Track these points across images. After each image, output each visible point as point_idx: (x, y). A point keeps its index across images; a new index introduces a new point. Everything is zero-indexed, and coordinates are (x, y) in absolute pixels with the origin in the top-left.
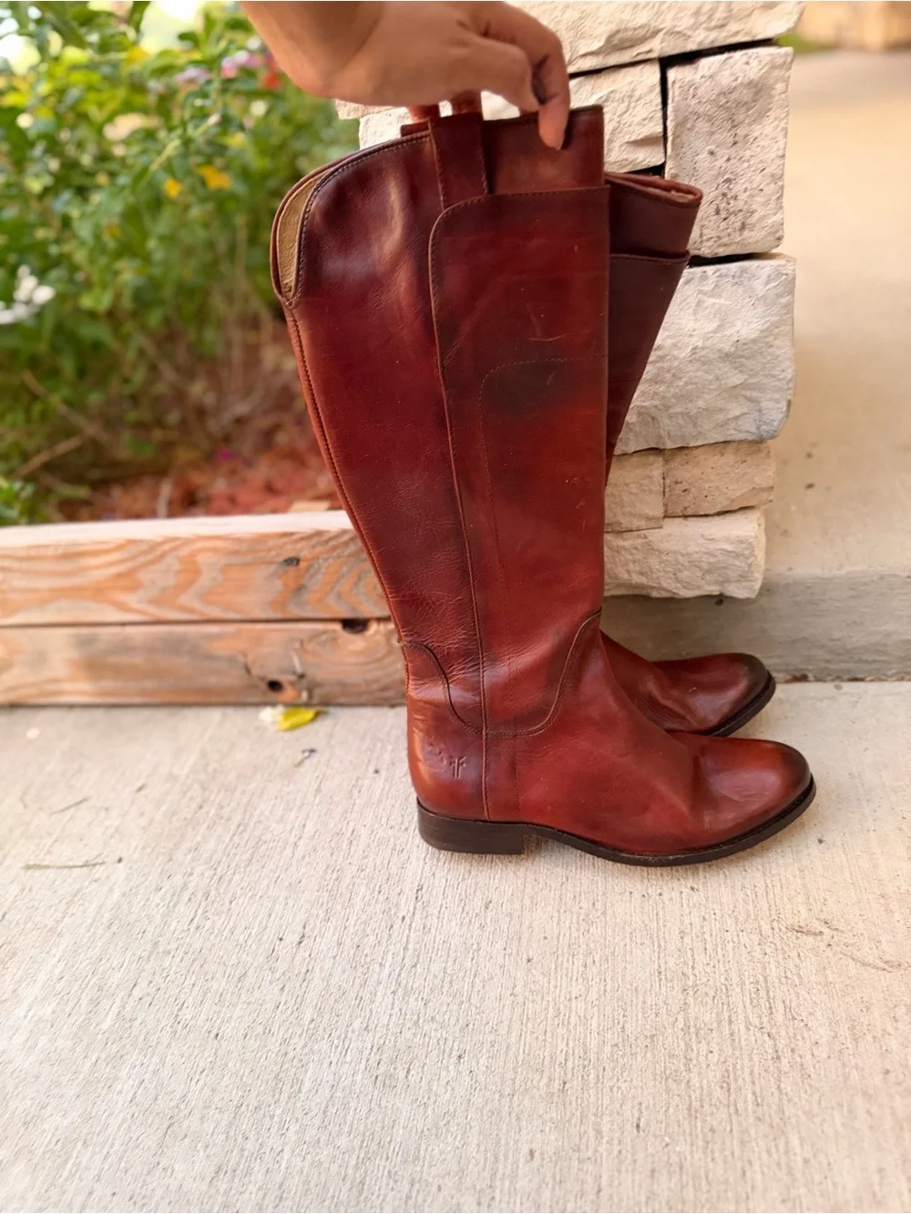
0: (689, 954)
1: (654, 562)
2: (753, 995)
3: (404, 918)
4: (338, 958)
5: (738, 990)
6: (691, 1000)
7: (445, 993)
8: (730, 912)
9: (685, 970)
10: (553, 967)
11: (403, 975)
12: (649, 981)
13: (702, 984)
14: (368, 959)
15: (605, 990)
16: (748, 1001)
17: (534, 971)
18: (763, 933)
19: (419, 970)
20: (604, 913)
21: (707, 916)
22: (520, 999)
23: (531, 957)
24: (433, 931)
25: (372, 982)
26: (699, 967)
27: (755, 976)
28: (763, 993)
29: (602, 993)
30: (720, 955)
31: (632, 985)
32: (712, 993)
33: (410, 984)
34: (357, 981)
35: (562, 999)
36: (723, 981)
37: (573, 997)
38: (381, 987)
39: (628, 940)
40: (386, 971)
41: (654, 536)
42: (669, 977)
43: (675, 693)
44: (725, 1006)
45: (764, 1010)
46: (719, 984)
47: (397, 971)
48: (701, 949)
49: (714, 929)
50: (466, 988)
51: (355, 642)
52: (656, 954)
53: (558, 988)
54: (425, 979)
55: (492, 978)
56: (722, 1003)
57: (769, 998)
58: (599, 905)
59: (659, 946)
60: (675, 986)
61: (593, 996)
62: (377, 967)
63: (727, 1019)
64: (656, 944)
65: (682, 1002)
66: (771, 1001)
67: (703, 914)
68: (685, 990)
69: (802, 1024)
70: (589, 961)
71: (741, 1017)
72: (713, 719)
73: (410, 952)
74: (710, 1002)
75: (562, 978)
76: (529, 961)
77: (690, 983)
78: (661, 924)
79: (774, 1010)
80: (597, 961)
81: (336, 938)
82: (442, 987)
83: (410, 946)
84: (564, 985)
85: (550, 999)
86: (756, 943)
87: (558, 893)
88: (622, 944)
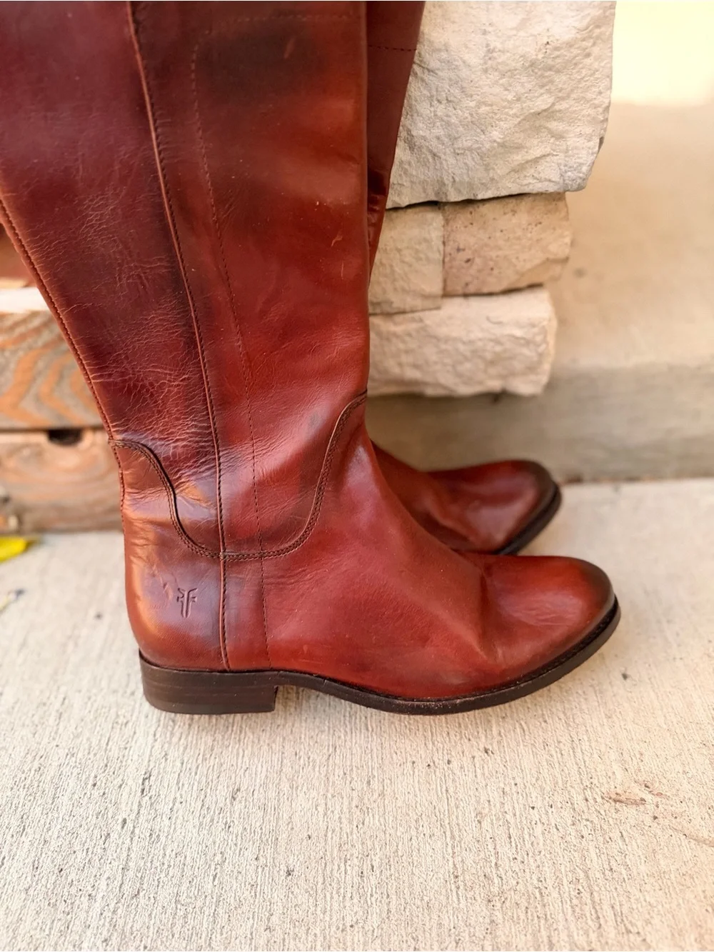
0: (491, 847)
1: (430, 352)
2: (575, 901)
3: (125, 821)
4: (31, 892)
5: (555, 894)
6: (498, 916)
7: (177, 936)
8: (534, 780)
9: (488, 870)
10: (321, 880)
11: (119, 911)
12: (444, 891)
13: (510, 890)
14: (73, 890)
15: (389, 911)
16: (570, 910)
17: (296, 891)
18: (576, 806)
19: (142, 900)
20: (382, 794)
21: (507, 789)
22: (279, 934)
23: (291, 867)
24: (163, 839)
25: (77, 927)
26: (505, 864)
27: (573, 872)
28: (586, 895)
29: (384, 915)
30: (528, 846)
31: (422, 899)
32: (524, 904)
33: (130, 925)
34: (57, 925)
35: (334, 929)
36: (535, 882)
37: (348, 925)
38: (89, 932)
39: (414, 833)
40: (97, 906)
41: (431, 318)
42: (469, 884)
43: (455, 509)
44: (543, 921)
45: (590, 922)
46: (530, 888)
47: (112, 907)
48: (505, 836)
49: (516, 805)
50: (205, 925)
51: (66, 457)
52: (450, 850)
53: (328, 913)
54: (150, 915)
55: (240, 904)
56: (538, 917)
57: (594, 902)
58: (375, 784)
59: (453, 837)
60: (478, 898)
61: (374, 920)
62: (85, 899)
63: (546, 940)
64: (448, 833)
65: (487, 920)
66: (598, 907)
67: (502, 785)
68: (489, 901)
69: (639, 939)
70: (367, 868)
71: (564, 936)
72: (500, 537)
73: (131, 874)
74: (522, 916)
75: (332, 898)
76: (289, 873)
77: (495, 890)
78: (453, 804)
79: (602, 921)
80: (376, 864)
81: (30, 860)
82: (173, 925)
83: (131, 864)
84: (336, 906)
85: (318, 932)
86: (570, 822)
87: (323, 770)
88: (406, 837)
